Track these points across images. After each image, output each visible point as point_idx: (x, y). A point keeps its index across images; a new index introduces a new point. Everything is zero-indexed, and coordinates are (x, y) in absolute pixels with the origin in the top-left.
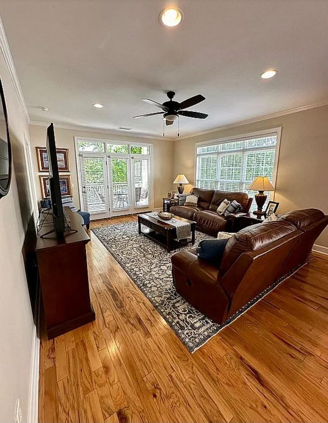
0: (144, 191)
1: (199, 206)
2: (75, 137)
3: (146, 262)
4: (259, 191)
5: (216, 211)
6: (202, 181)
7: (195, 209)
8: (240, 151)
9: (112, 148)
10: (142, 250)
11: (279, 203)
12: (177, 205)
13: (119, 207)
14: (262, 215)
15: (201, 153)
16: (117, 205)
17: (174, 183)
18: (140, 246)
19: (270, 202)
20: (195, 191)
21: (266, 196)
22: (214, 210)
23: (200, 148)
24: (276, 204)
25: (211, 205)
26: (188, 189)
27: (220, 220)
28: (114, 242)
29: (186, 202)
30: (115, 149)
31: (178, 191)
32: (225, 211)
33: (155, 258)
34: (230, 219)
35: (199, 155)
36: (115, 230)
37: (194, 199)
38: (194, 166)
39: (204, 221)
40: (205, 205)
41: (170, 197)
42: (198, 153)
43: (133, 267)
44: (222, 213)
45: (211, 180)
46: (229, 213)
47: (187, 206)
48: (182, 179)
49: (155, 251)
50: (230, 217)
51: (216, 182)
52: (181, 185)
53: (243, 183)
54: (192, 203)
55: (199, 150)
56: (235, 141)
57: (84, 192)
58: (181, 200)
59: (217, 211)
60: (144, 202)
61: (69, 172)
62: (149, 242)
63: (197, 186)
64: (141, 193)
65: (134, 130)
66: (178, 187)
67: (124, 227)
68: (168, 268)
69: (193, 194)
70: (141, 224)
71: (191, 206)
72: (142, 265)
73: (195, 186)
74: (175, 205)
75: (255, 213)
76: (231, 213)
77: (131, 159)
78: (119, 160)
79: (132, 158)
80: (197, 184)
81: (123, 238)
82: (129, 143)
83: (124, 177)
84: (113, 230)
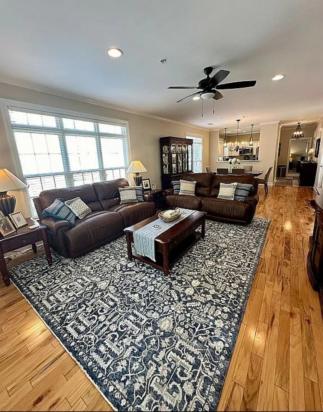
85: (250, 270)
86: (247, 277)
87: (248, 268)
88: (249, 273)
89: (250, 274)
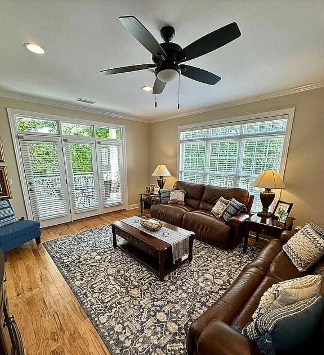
0: (115, 184)
1: (187, 205)
2: (8, 109)
3: (132, 306)
4: (266, 189)
5: (210, 211)
6: (186, 173)
7: (183, 208)
8: (237, 137)
9: (71, 131)
10: (123, 280)
11: (292, 204)
12: (159, 204)
13: (84, 207)
14: (268, 217)
15: (185, 139)
16: (81, 204)
17: (153, 175)
18: (118, 271)
19: (279, 202)
20: (180, 186)
21: (275, 194)
22: (209, 211)
23: (183, 132)
24: (289, 205)
25: (203, 204)
26: (170, 183)
27: (220, 226)
28: (79, 266)
29: (171, 199)
30: (76, 132)
31: (158, 185)
32: (223, 213)
33: (144, 294)
34: (234, 224)
35: (183, 141)
36: (79, 243)
37: (179, 196)
38: (177, 155)
39: (199, 226)
40: (194, 202)
41: (149, 193)
42: (181, 139)
43: (113, 323)
44: (220, 216)
45: (199, 171)
46: (230, 216)
47: (172, 204)
48: (163, 170)
49: (141, 279)
50: (233, 221)
51: (205, 175)
52: (161, 177)
53: (239, 177)
54: (178, 201)
55: (183, 135)
56: (220, 127)
57: (30, 190)
58: (163, 197)
59: (212, 212)
60: (115, 198)
61: (3, 162)
62: (131, 262)
63: (180, 179)
64: (112, 187)
65: (99, 104)
66: (158, 181)
67: (92, 237)
68: (167, 317)
69: (177, 189)
70: (116, 235)
71: (176, 204)
72: (127, 315)
73: (179, 179)
74: (157, 204)
75: (259, 215)
76: (232, 216)
77: (97, 144)
78: (80, 145)
79: (99, 143)
80: (180, 175)
81: (91, 257)
82: (93, 122)
83: (88, 164)
84: (76, 243)
85: (80, 292)
86: (77, 286)
87: (84, 292)
88: (79, 289)
89: (77, 289)
